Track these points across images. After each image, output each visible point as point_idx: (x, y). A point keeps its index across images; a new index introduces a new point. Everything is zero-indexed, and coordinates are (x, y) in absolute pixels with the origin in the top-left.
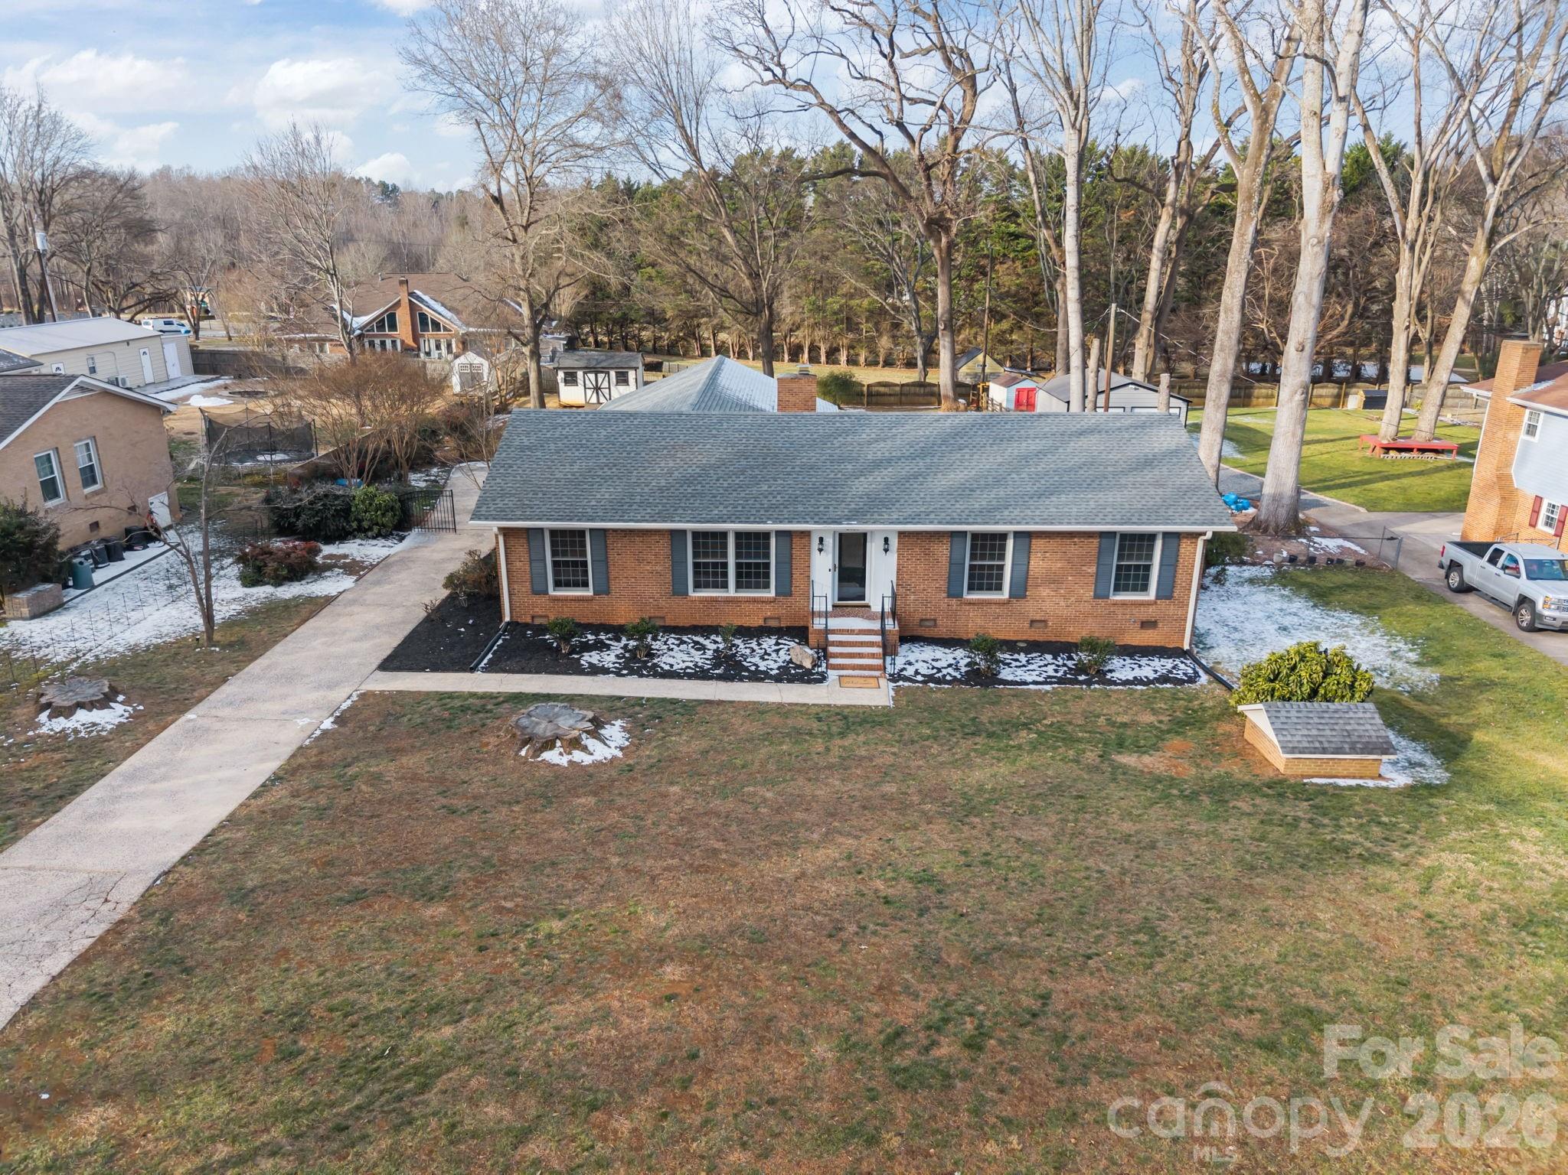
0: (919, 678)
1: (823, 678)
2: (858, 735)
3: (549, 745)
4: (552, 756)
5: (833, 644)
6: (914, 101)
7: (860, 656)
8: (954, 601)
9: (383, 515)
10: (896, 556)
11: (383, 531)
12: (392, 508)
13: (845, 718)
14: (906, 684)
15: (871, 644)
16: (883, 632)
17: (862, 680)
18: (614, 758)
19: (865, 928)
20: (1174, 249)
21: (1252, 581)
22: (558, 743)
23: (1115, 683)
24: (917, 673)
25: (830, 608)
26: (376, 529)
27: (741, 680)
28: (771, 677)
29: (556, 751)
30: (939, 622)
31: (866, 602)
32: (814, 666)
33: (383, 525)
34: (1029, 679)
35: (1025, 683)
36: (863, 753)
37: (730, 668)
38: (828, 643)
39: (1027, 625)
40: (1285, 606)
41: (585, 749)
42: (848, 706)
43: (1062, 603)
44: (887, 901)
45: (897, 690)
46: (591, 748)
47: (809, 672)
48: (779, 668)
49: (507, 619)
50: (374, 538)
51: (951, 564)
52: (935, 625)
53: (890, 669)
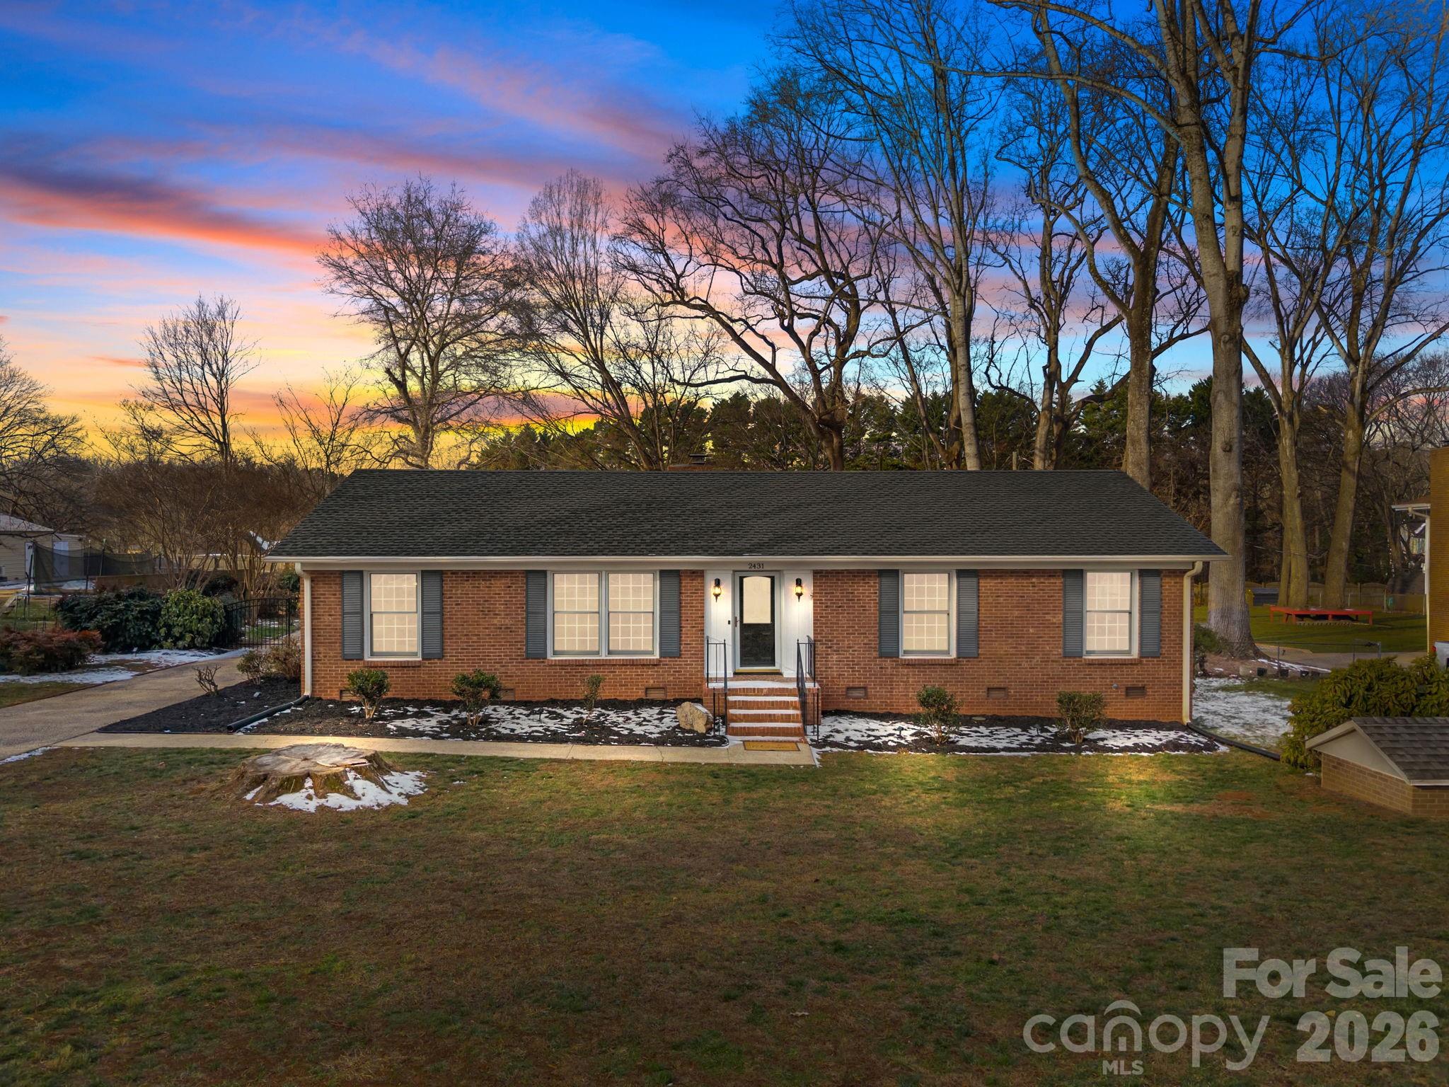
0: (852, 744)
1: (722, 741)
2: (771, 789)
3: (292, 784)
4: (295, 800)
5: (735, 705)
6: (802, 316)
7: (771, 718)
8: (888, 663)
9: (200, 620)
10: (811, 603)
11: (198, 640)
12: (213, 615)
13: (753, 775)
14: (835, 750)
15: (786, 705)
16: (801, 692)
17: (775, 745)
18: (393, 805)
19: (801, 984)
20: (1054, 451)
21: (1224, 689)
22: (309, 783)
23: (1111, 750)
24: (848, 739)
25: (730, 674)
26: (188, 637)
27: (608, 743)
28: (649, 741)
29: (303, 793)
30: (871, 691)
31: (777, 667)
32: (709, 730)
33: (199, 633)
34: (1000, 746)
35: (994, 750)
36: (781, 805)
37: (597, 733)
38: (728, 705)
39: (982, 693)
40: (1278, 703)
41: (349, 792)
42: (756, 765)
43: (1025, 664)
44: (839, 948)
45: (824, 754)
46: (359, 792)
47: (703, 736)
48: (661, 733)
49: (307, 693)
50: (185, 648)
51: (881, 612)
52: (866, 696)
53: (811, 736)
